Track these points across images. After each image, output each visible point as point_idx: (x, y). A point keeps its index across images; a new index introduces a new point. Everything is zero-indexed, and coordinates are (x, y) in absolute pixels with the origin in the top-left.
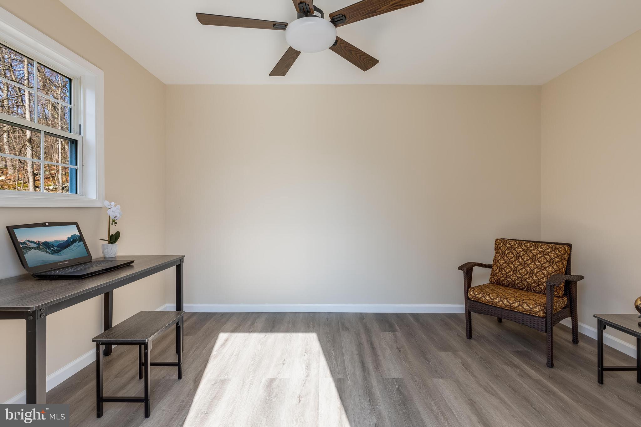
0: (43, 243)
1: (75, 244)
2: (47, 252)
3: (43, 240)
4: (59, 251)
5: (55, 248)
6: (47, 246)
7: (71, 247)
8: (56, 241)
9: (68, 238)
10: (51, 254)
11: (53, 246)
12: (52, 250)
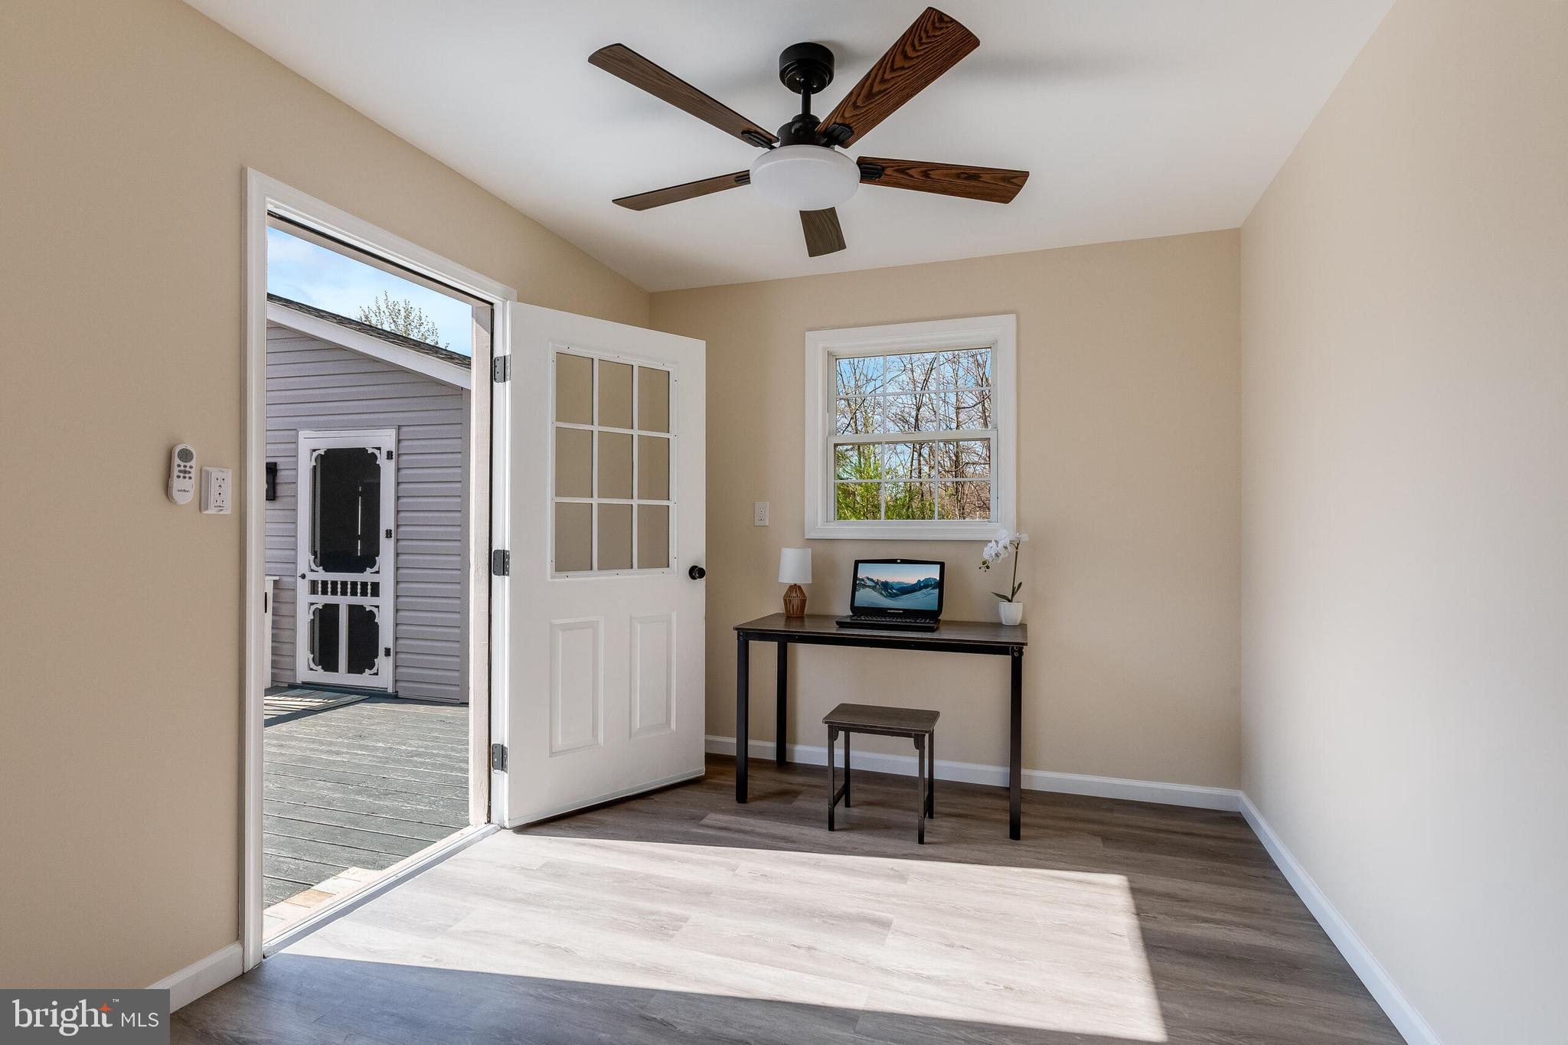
0: (883, 582)
1: (924, 591)
2: (882, 594)
3: (883, 579)
4: (896, 595)
5: (894, 591)
6: (886, 586)
7: (917, 593)
8: (899, 583)
9: (919, 581)
10: (886, 597)
11: (892, 588)
12: (889, 593)
